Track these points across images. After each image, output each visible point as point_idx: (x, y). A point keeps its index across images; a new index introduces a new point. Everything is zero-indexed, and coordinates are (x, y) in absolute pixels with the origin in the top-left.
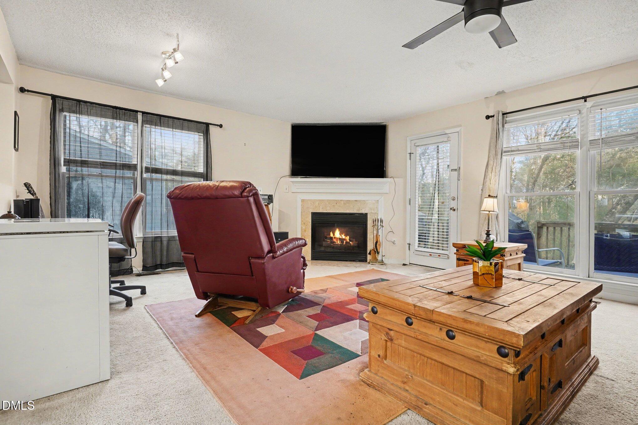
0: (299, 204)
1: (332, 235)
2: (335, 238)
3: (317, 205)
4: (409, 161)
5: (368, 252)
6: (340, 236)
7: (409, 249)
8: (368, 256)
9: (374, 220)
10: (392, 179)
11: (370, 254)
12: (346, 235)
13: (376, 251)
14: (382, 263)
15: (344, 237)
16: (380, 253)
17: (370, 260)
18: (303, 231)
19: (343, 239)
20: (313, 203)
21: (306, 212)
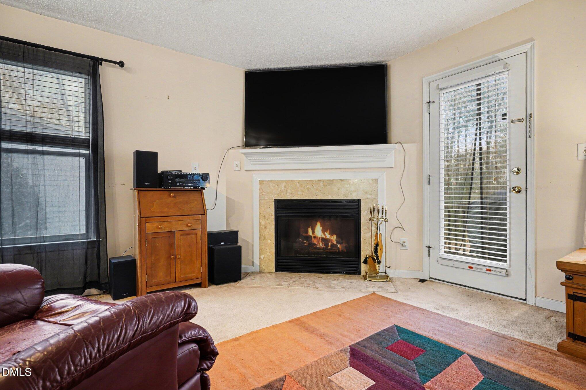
0: (256, 188)
1: (310, 233)
2: (315, 237)
3: (283, 188)
4: (426, 115)
5: (363, 259)
6: (323, 235)
7: (429, 255)
8: (363, 266)
9: (372, 209)
10: (399, 144)
11: (365, 262)
12: (331, 234)
13: (375, 259)
14: (386, 278)
15: (328, 236)
16: (383, 263)
17: (366, 272)
18: (263, 228)
19: (328, 239)
20: (278, 185)
21: (267, 199)
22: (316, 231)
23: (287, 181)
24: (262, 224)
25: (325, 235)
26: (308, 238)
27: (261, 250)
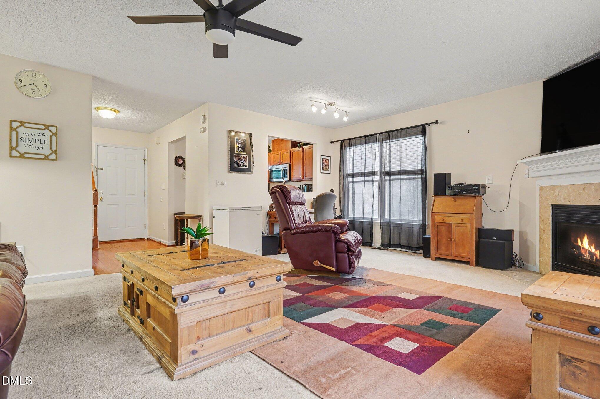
0: (537, 193)
1: (579, 243)
2: (583, 248)
3: (557, 194)
12: (596, 249)
15: (593, 250)
18: (542, 232)
19: (593, 252)
20: (553, 191)
21: (545, 204)
22: (584, 242)
23: (560, 186)
24: (541, 227)
25: (590, 248)
26: (578, 248)
27: (540, 252)
